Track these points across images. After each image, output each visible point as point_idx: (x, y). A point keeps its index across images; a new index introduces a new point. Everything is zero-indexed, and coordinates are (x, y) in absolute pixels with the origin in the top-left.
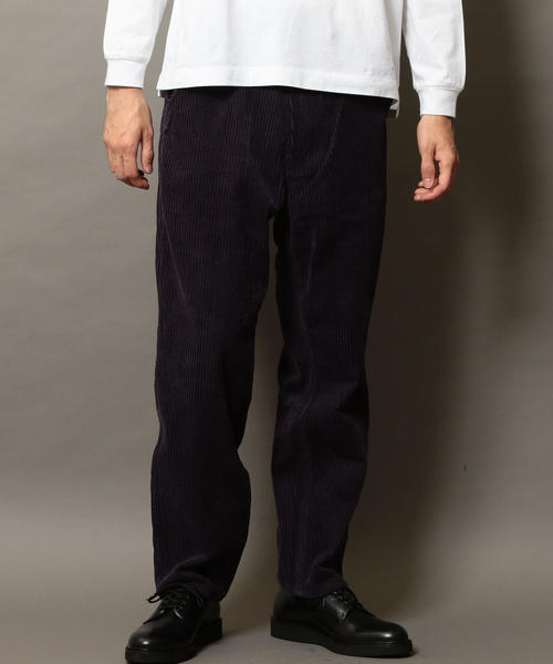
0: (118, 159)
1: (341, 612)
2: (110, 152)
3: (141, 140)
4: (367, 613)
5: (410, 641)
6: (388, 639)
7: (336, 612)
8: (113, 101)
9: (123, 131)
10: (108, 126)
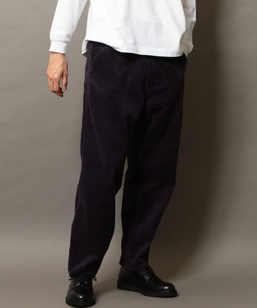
0: (52, 83)
1: (147, 278)
2: (49, 80)
3: (62, 75)
4: (158, 278)
5: (176, 290)
6: (166, 289)
7: (144, 278)
8: (52, 58)
9: (55, 71)
10: (49, 68)
